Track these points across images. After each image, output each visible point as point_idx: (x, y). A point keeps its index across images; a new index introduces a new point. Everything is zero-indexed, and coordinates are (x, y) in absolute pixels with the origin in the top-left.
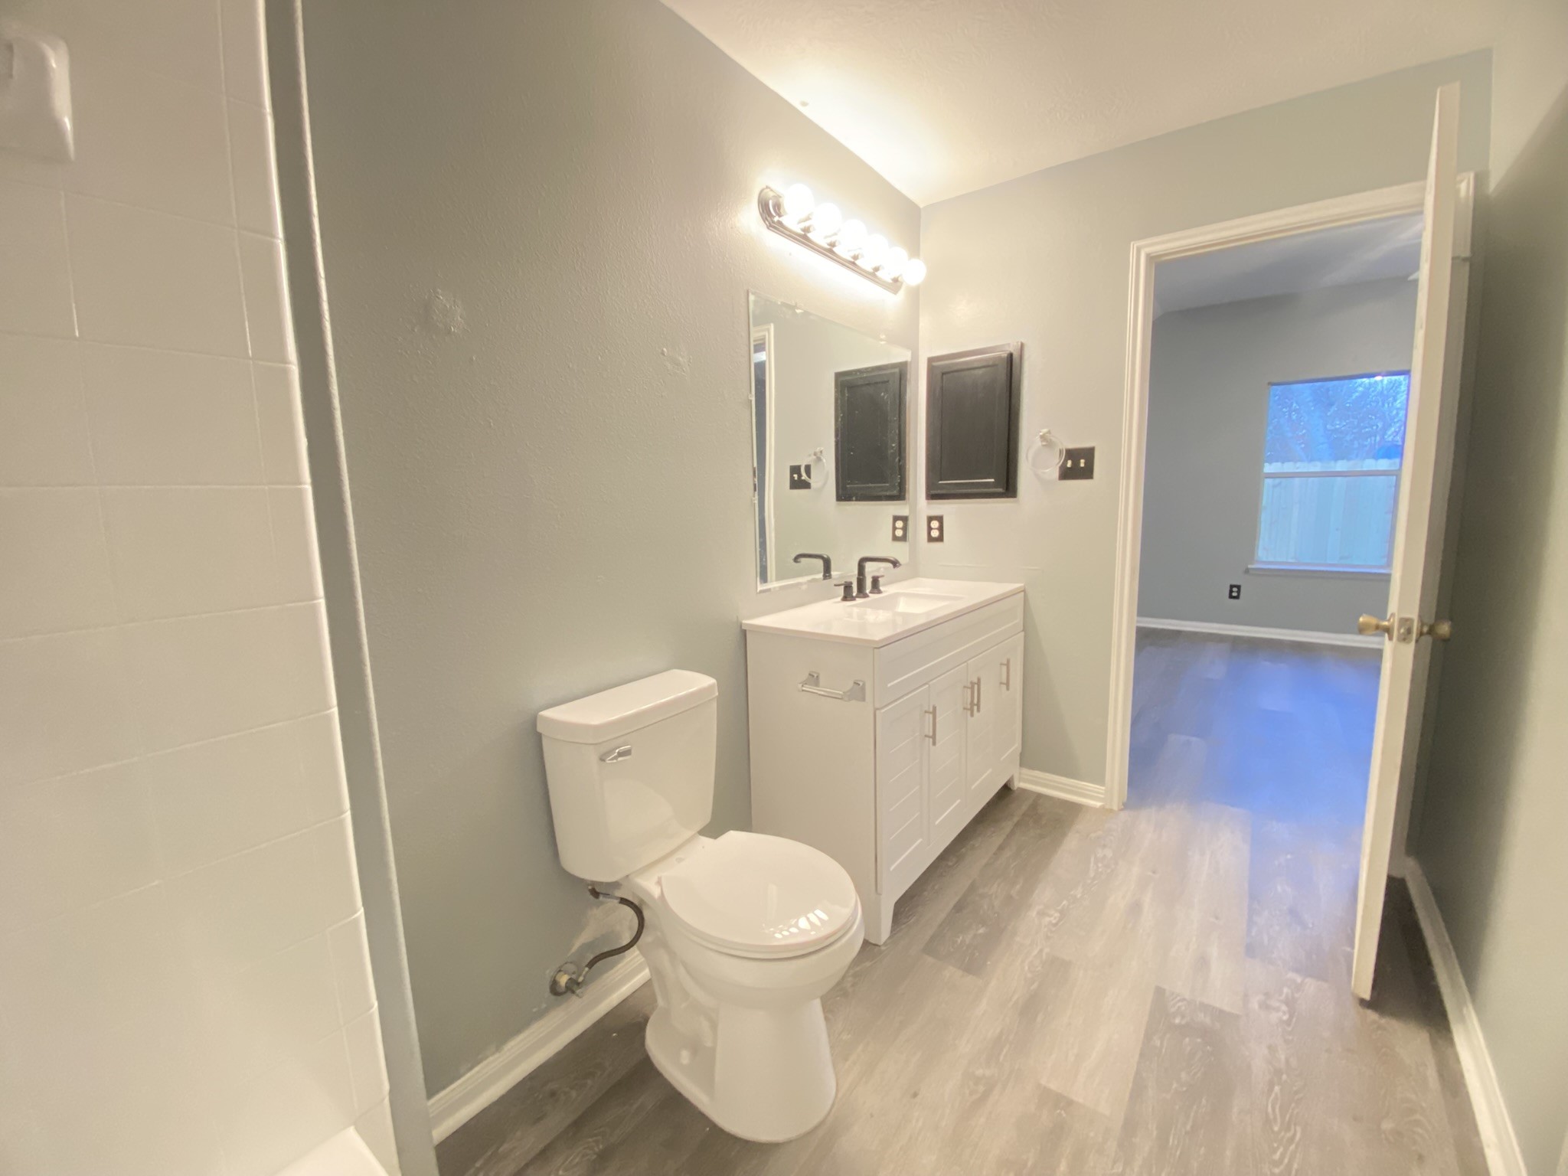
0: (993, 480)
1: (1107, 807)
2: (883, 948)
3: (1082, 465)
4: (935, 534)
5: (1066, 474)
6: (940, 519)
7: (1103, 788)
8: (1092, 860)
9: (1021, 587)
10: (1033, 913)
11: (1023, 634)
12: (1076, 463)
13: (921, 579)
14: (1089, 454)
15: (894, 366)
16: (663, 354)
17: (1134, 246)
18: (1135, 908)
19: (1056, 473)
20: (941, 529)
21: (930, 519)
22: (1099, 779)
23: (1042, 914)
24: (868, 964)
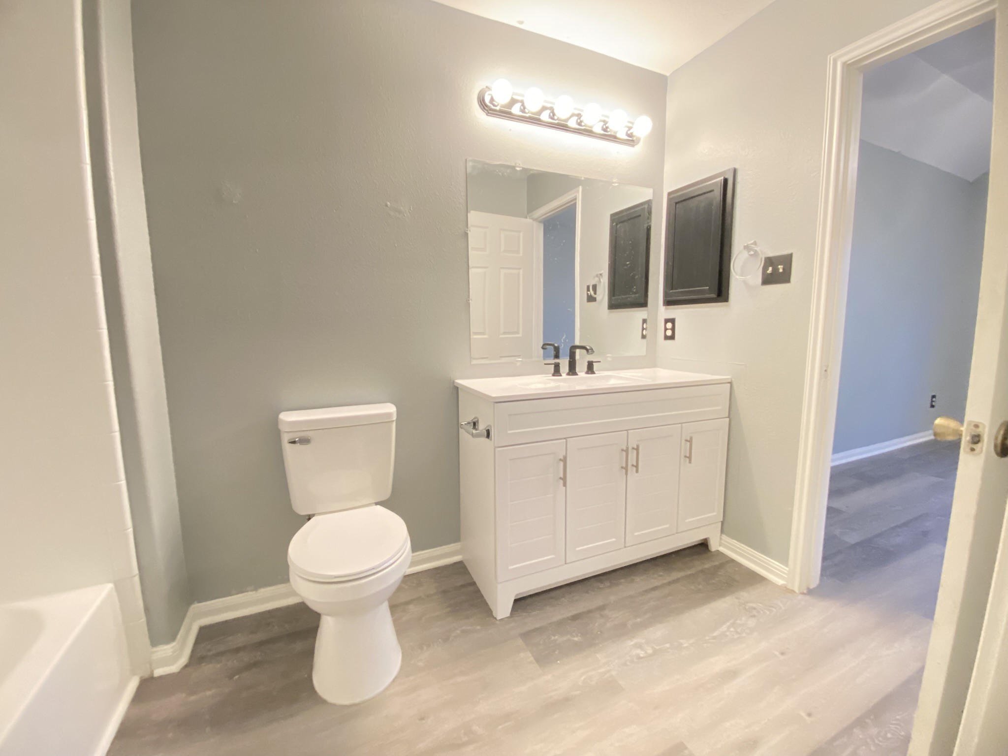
0: (708, 288)
1: (790, 587)
2: (498, 622)
3: (781, 270)
4: (669, 333)
5: (768, 280)
6: (673, 321)
7: (787, 569)
8: (731, 621)
9: (728, 379)
10: (631, 643)
11: (728, 419)
12: (775, 270)
13: (658, 369)
14: (787, 260)
15: (642, 204)
16: (386, 205)
17: (831, 58)
18: (731, 674)
19: (759, 280)
20: (673, 329)
21: (667, 321)
22: (784, 559)
23: (639, 646)
24: (478, 627)
